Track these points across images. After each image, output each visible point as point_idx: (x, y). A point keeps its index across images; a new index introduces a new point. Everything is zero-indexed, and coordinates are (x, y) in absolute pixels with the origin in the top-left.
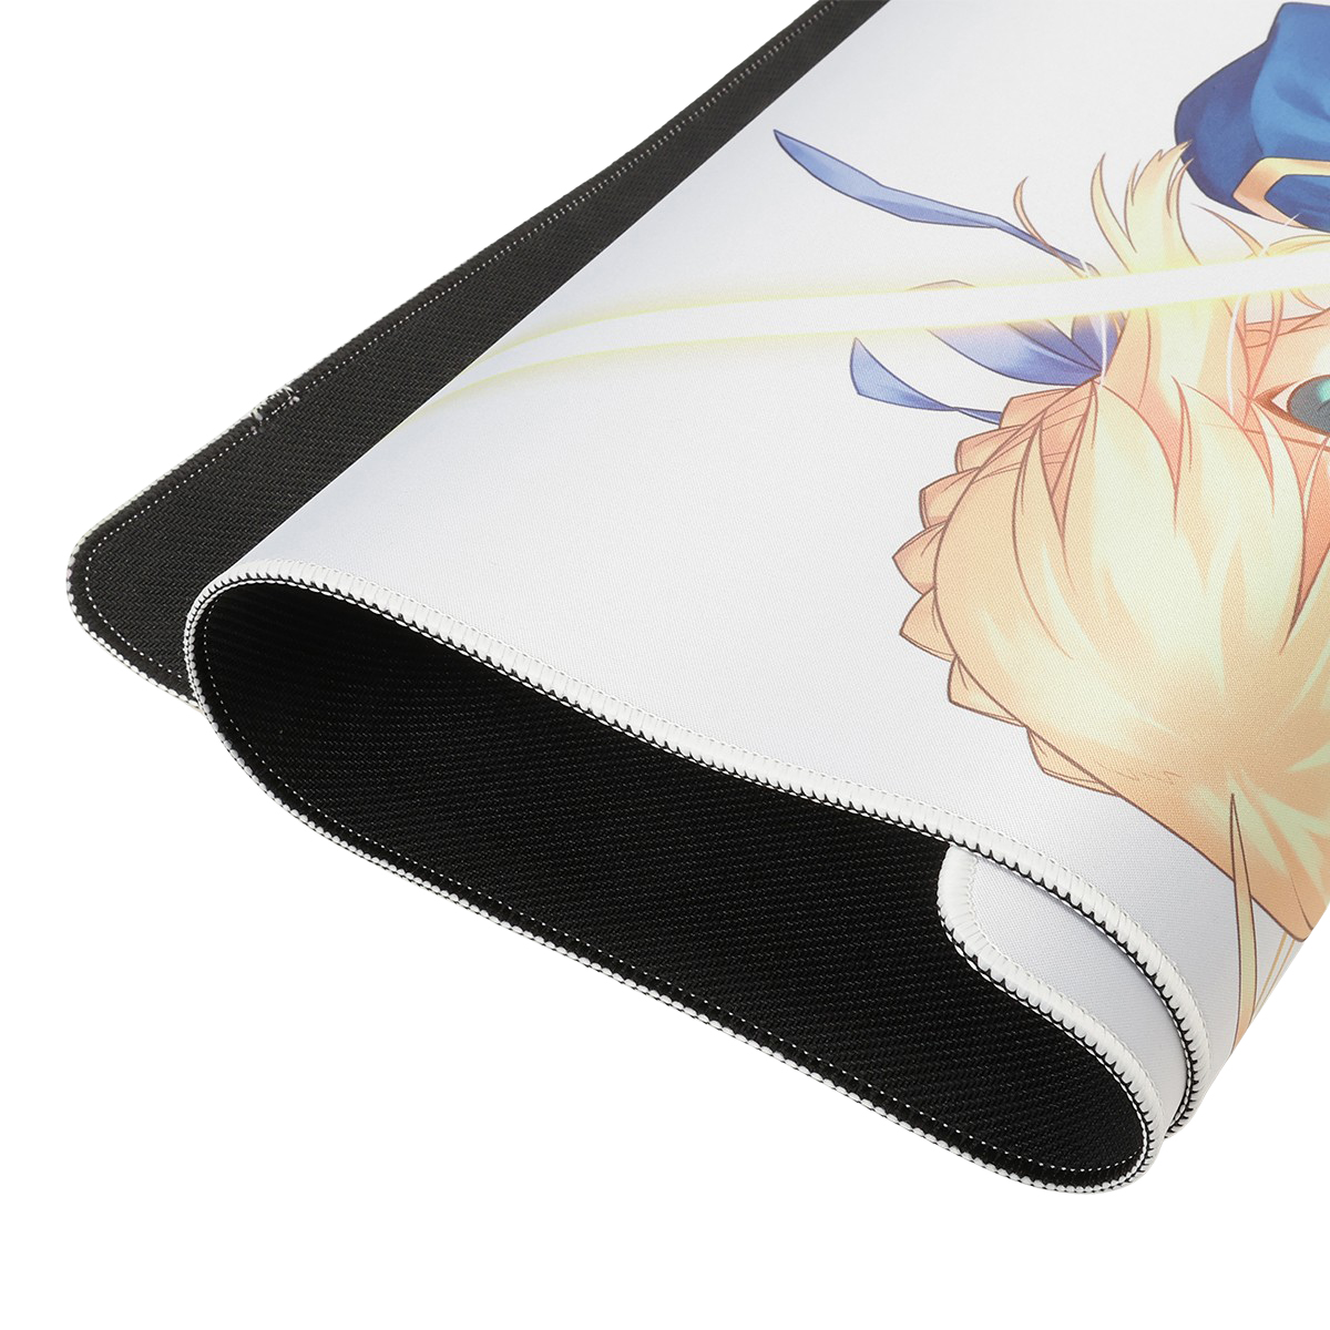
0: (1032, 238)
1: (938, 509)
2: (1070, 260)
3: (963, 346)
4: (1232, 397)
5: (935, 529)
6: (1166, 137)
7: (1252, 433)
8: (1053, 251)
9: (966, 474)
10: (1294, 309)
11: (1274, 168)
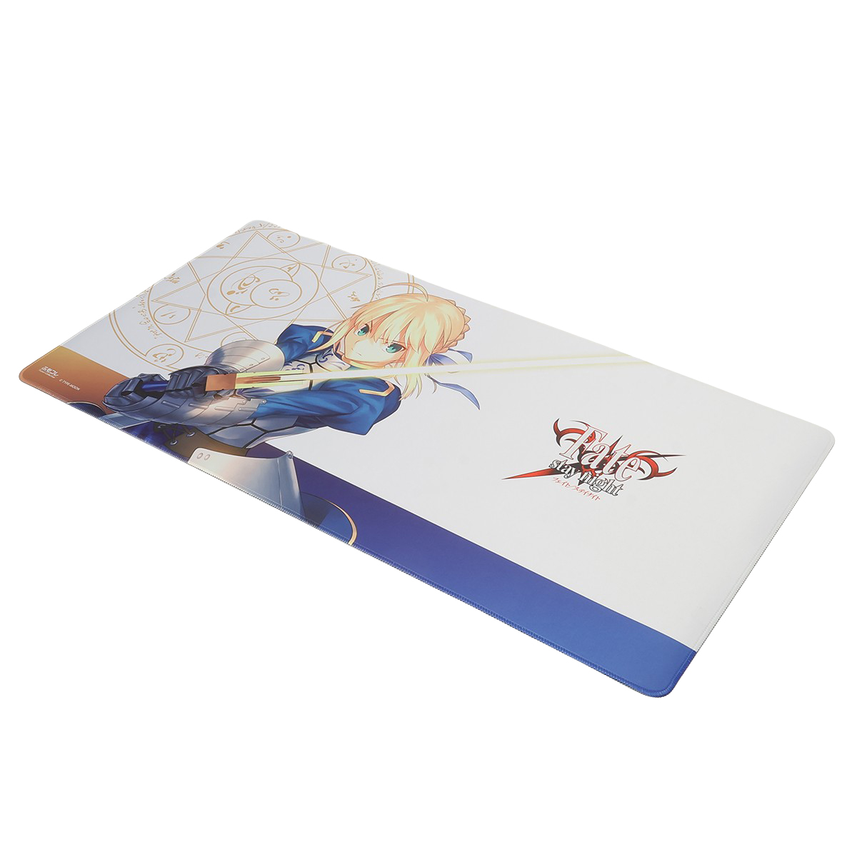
0: (435, 381)
1: (462, 335)
2: (429, 377)
3: (452, 362)
4: (410, 349)
5: (463, 333)
6: (403, 402)
7: (409, 344)
8: (432, 379)
9: (456, 341)
10: (393, 364)
11: (384, 394)
